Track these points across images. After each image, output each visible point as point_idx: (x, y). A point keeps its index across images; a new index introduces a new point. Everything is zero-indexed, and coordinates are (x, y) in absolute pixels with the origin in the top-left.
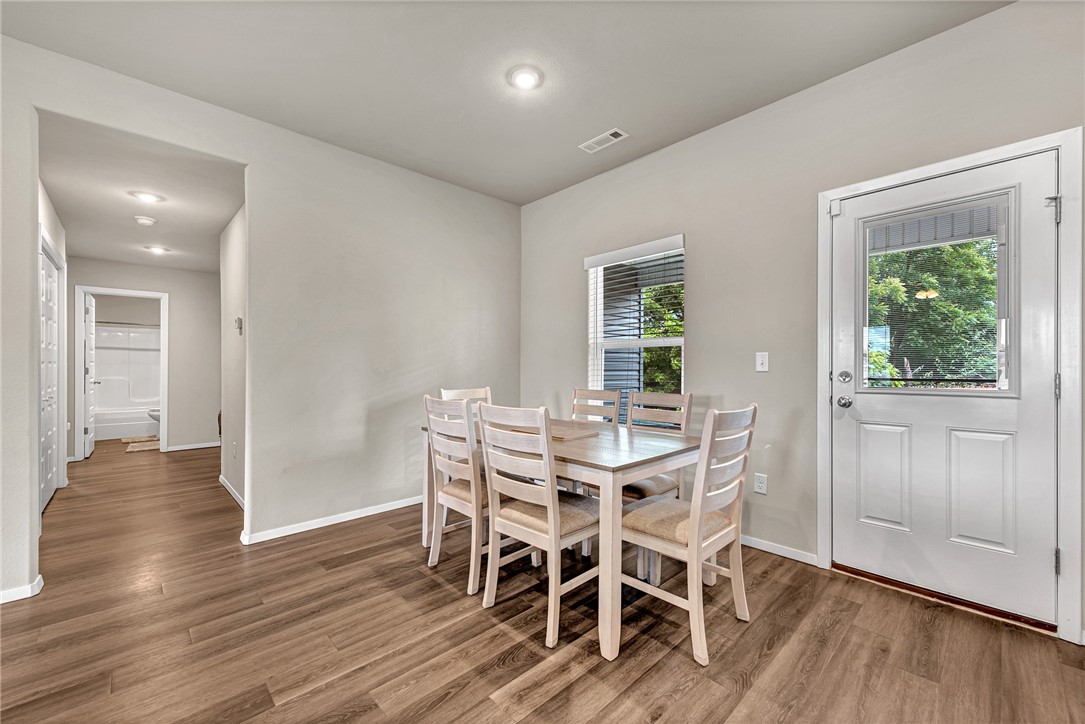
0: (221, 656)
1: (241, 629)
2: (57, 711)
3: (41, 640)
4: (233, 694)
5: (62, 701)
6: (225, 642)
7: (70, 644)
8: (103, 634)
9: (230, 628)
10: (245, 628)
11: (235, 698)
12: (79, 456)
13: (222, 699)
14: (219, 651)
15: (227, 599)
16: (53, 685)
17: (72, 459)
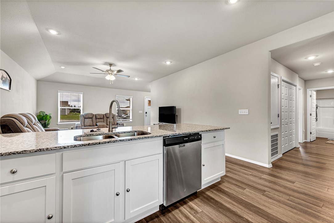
0: (290, 209)
1: (304, 208)
2: (252, 190)
3: (262, 177)
4: (283, 219)
5: (254, 189)
6: (296, 207)
7: (265, 181)
8: (272, 183)
9: (301, 205)
10: (306, 209)
11: (283, 220)
12: (308, 140)
13: (281, 218)
14: (292, 207)
15: (310, 198)
16: (256, 186)
17: (306, 141)
